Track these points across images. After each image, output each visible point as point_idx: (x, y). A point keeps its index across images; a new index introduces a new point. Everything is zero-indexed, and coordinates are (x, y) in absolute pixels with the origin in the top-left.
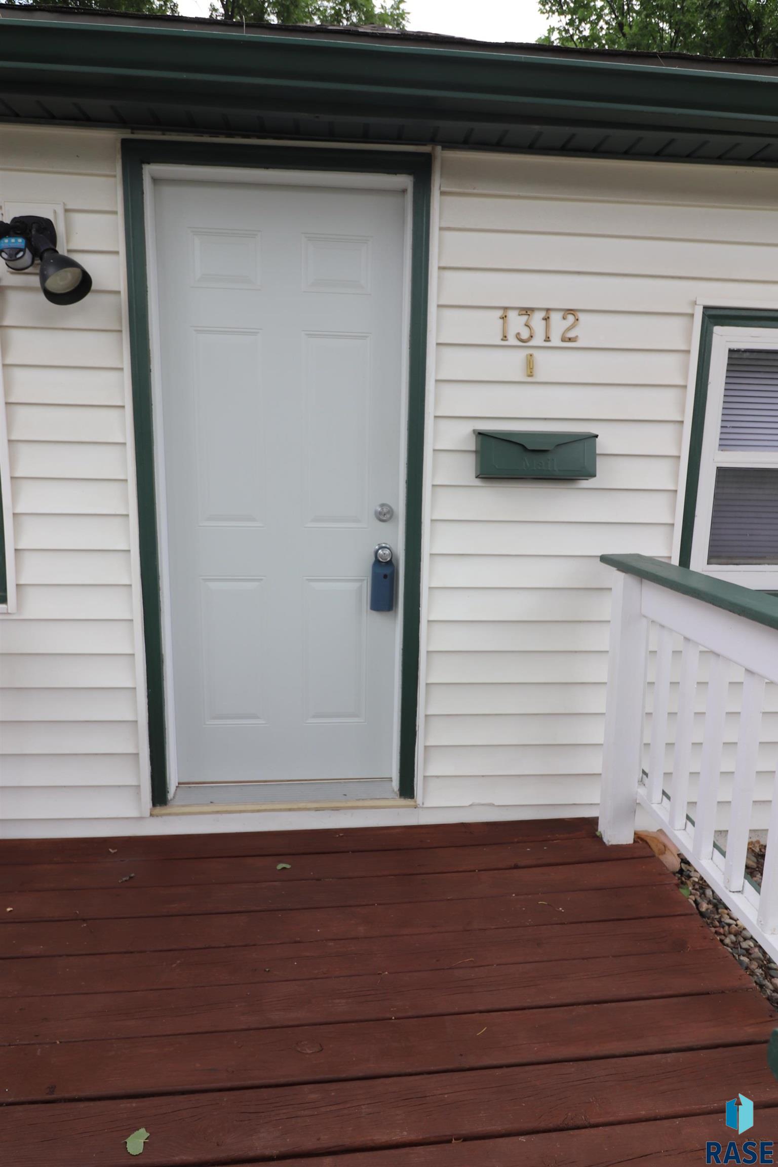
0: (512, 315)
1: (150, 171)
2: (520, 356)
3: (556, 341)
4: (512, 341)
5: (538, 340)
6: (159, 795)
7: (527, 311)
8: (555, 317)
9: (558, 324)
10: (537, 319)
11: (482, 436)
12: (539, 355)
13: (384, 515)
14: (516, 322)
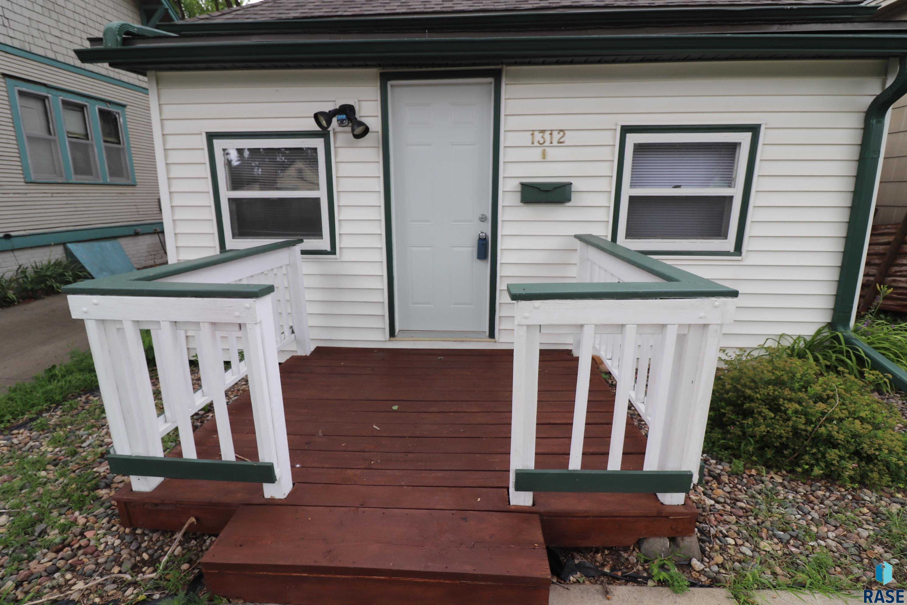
0: (536, 133)
1: (390, 83)
2: (540, 150)
3: (555, 143)
4: (536, 144)
5: (547, 143)
6: (392, 333)
7: (543, 131)
8: (555, 133)
9: (556, 136)
10: (547, 135)
11: (523, 185)
12: (548, 150)
13: (483, 219)
14: (538, 136)
